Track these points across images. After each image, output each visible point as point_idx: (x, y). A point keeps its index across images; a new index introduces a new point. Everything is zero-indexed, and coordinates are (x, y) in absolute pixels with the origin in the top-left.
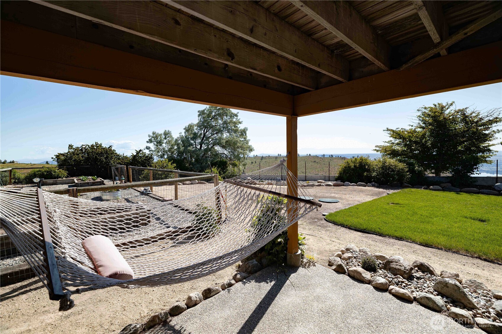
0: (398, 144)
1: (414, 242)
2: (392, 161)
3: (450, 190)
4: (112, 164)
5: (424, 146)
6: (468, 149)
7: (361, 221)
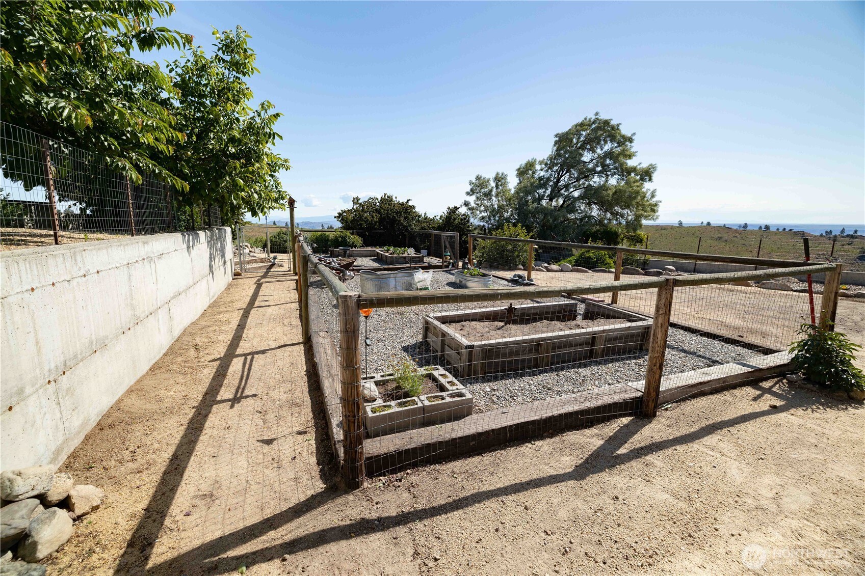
4: (412, 229)
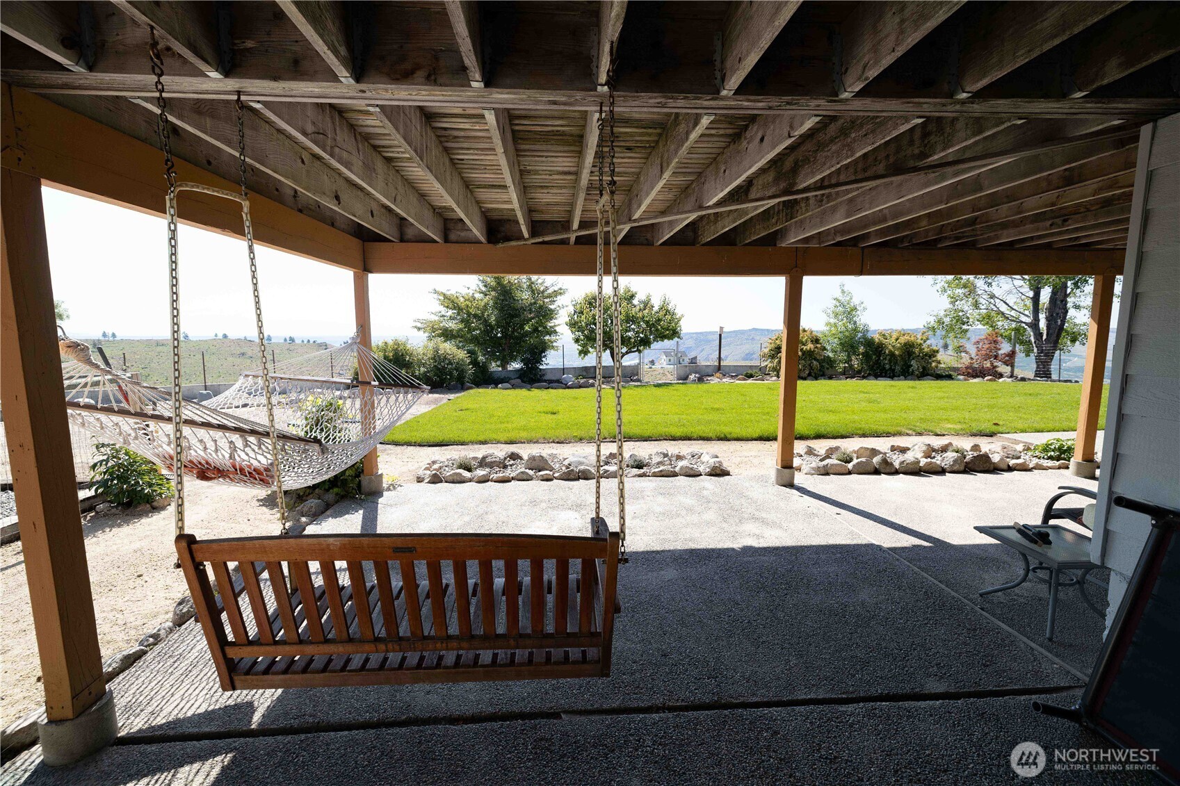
0: (451, 318)
1: (498, 442)
2: (448, 347)
3: (521, 387)
5: (486, 323)
6: (535, 330)
7: (433, 434)
